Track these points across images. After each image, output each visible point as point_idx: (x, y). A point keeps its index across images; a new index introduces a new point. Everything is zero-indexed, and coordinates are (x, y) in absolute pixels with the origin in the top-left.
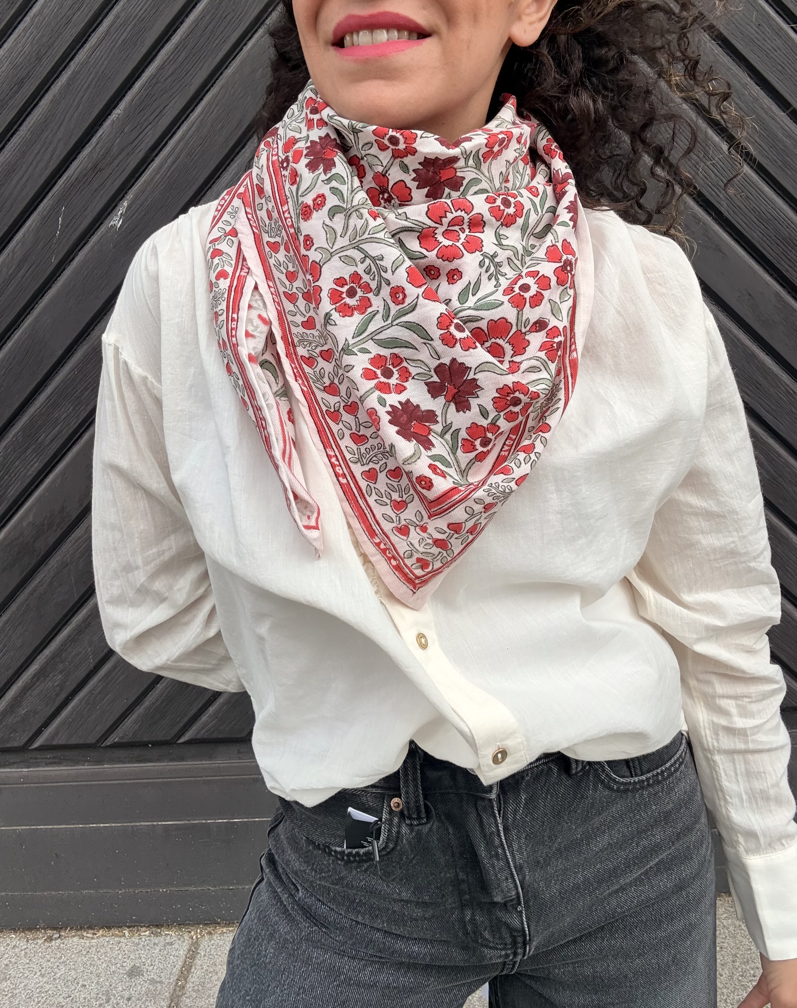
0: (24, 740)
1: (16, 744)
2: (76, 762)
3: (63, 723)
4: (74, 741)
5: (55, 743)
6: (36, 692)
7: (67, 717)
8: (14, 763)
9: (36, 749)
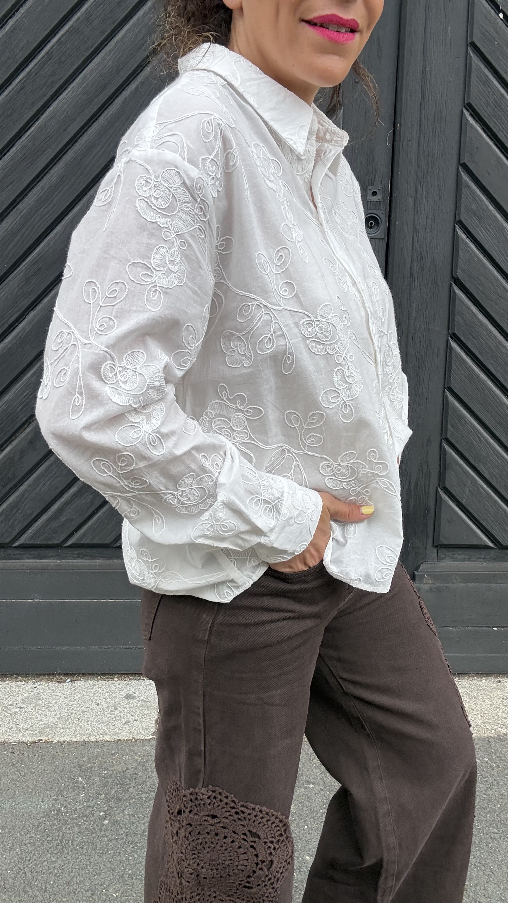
0: (62, 539)
1: (56, 542)
2: (94, 557)
3: (89, 529)
4: (95, 541)
5: (82, 542)
6: (74, 506)
7: (93, 525)
8: (51, 556)
9: (67, 547)
